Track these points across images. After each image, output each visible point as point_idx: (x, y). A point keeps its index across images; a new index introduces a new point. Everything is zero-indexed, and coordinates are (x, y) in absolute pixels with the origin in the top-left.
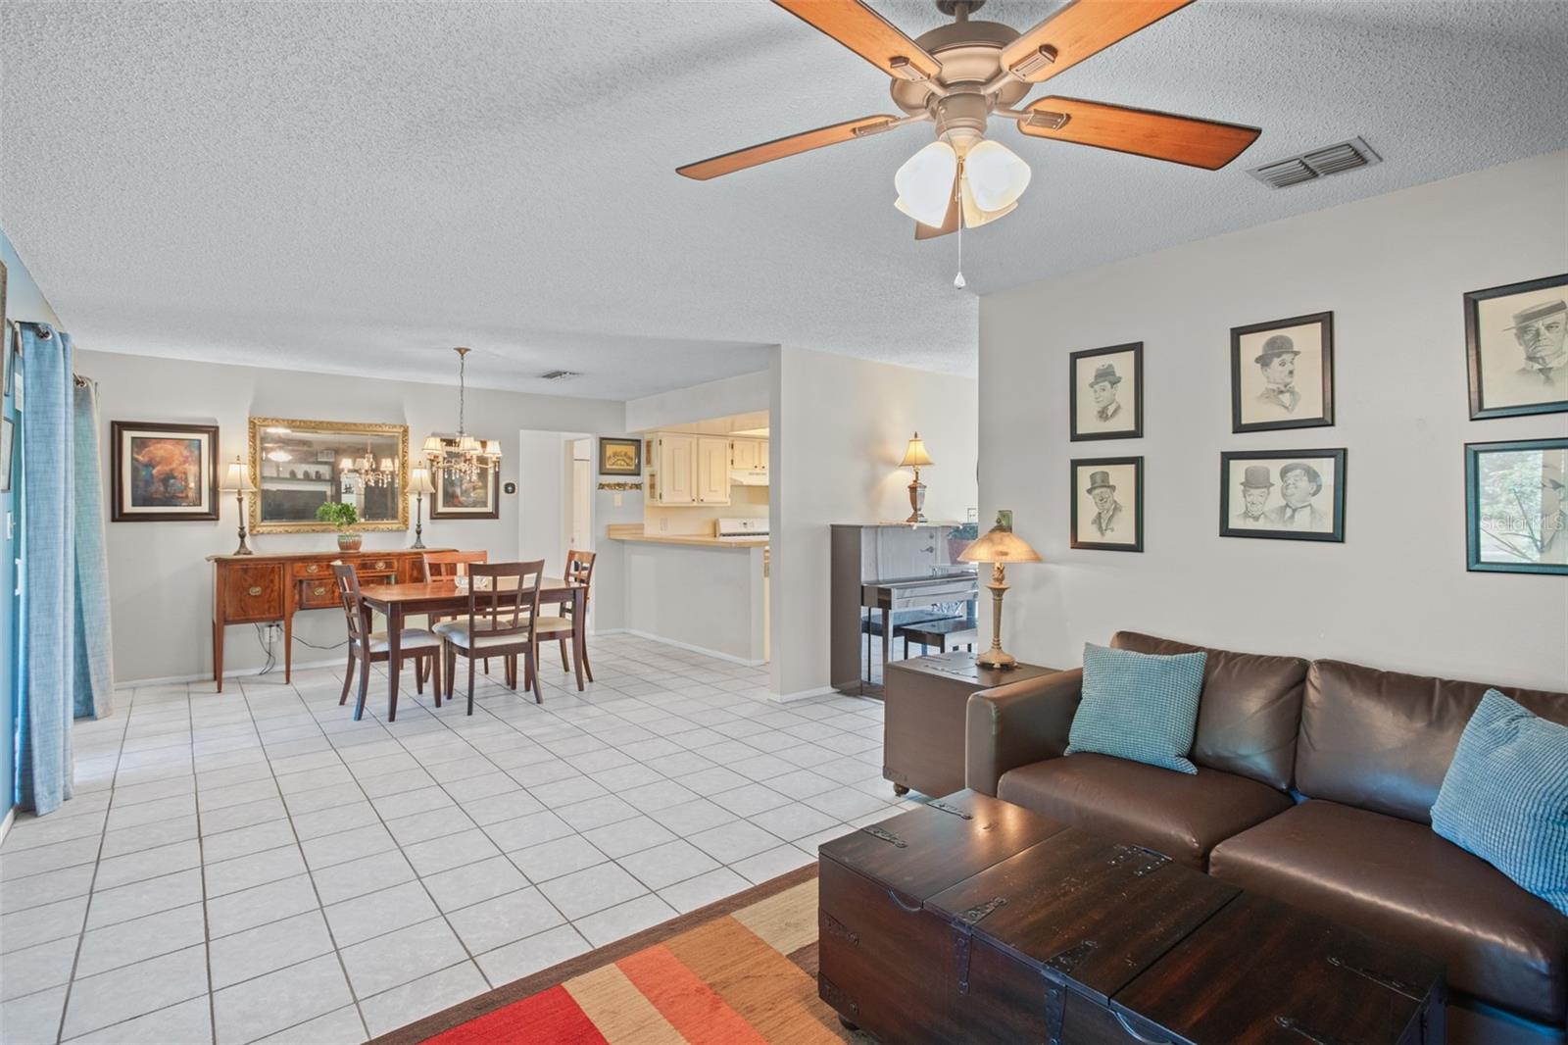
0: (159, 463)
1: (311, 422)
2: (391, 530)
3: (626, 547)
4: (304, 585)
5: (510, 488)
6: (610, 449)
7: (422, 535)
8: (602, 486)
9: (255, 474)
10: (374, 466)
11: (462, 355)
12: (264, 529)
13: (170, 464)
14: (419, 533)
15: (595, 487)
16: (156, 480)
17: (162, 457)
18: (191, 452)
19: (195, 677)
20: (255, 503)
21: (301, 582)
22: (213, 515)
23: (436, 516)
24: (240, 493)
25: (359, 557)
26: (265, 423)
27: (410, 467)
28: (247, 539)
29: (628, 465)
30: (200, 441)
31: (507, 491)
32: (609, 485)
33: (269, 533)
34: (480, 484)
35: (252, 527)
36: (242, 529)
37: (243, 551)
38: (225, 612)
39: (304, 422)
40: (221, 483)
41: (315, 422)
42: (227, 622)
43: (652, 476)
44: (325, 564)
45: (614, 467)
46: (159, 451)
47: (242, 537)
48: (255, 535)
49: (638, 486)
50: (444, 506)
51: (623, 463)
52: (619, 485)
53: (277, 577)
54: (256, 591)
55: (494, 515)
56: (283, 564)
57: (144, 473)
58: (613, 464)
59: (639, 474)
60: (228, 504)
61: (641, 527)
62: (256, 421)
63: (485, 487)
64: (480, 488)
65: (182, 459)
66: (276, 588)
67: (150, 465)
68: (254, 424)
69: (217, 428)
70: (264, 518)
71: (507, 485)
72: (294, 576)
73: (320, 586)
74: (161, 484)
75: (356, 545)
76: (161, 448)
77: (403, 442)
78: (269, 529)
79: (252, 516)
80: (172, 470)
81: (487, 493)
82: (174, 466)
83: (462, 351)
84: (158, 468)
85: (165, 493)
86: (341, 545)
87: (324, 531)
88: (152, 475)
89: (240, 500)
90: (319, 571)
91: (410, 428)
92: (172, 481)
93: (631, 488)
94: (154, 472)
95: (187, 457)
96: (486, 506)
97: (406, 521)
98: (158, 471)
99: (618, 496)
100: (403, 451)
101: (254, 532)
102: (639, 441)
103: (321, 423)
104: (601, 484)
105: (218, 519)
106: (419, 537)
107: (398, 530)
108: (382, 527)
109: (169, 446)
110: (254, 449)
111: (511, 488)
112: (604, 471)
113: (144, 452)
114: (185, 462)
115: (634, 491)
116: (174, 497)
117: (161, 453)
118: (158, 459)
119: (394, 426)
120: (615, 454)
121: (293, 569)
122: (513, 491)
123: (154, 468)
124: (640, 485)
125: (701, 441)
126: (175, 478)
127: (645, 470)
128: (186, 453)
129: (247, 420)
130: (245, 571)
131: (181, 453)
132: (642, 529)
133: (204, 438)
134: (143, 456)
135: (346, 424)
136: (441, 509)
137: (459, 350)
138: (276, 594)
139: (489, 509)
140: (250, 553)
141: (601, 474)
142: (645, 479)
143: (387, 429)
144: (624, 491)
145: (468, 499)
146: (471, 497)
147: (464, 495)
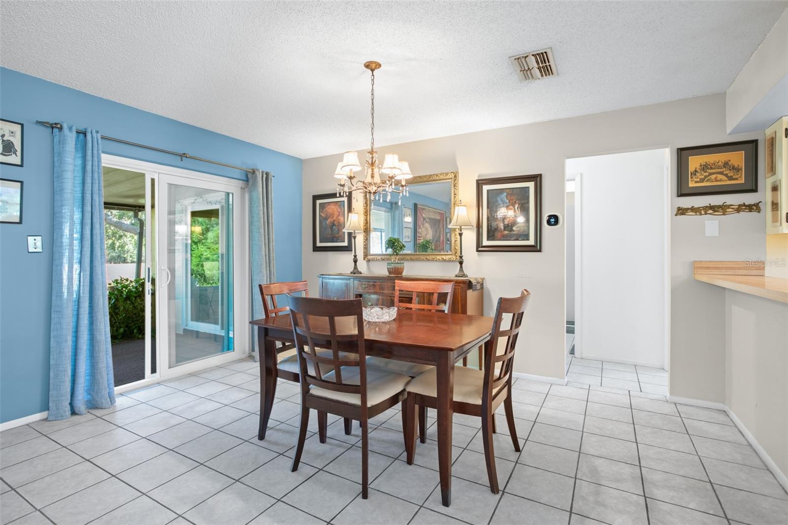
0: (329, 217)
2: (444, 261)
5: (553, 220)
6: (694, 162)
8: (681, 211)
9: (367, 220)
11: (372, 70)
12: (372, 257)
13: (333, 217)
14: (461, 263)
15: (672, 212)
16: (328, 227)
18: (341, 208)
20: (366, 240)
22: (349, 248)
23: (483, 249)
24: (354, 233)
29: (731, 178)
30: (344, 202)
31: (549, 223)
32: (693, 209)
33: (373, 260)
35: (366, 256)
43: (775, 189)
45: (708, 184)
46: (330, 210)
47: (355, 261)
49: (754, 208)
50: (488, 239)
51: (720, 177)
52: (714, 208)
55: (536, 248)
57: (324, 224)
58: (702, 181)
59: (755, 190)
61: (759, 267)
63: (527, 220)
64: (522, 222)
67: (326, 219)
69: (351, 193)
71: (550, 217)
74: (330, 230)
77: (454, 186)
79: (365, 248)
80: (334, 220)
81: (529, 227)
82: (335, 218)
84: (329, 220)
85: (331, 234)
88: (327, 225)
89: (354, 237)
91: (461, 173)
92: (334, 227)
93: (739, 210)
94: (328, 222)
95: (339, 213)
96: (528, 238)
99: (711, 223)
100: (454, 194)
101: (366, 259)
102: (755, 142)
104: (679, 209)
105: (352, 250)
106: (461, 267)
107: (450, 261)
108: (438, 257)
109: (332, 208)
112: (684, 192)
114: (338, 215)
115: (754, 214)
116: (334, 237)
118: (329, 215)
119: (447, 174)
120: (705, 167)
122: (556, 223)
124: (758, 205)
126: (335, 225)
127: (765, 182)
128: (339, 209)
131: (337, 209)
132: (763, 268)
133: (346, 199)
134: (323, 213)
136: (486, 243)
137: (368, 66)
139: (531, 242)
140: (360, 273)
141: (681, 194)
142: (764, 195)
143: (442, 177)
144: (724, 214)
145: (511, 233)
146: (514, 231)
147: (507, 229)
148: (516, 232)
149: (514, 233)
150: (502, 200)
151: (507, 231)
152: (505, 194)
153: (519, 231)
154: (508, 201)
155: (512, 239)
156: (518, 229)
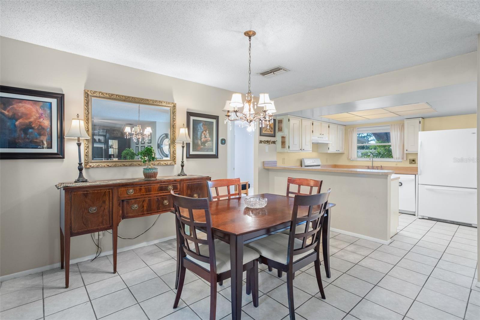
0: (21, 117)
1: (123, 96)
2: (167, 165)
3: (270, 172)
4: (125, 203)
7: (184, 168)
8: (261, 142)
9: (88, 128)
10: (141, 131)
11: (250, 37)
12: (94, 164)
13: (30, 118)
14: (182, 166)
15: (258, 142)
16: (18, 130)
17: (23, 113)
18: (45, 111)
19: (47, 268)
20: (88, 147)
21: (123, 201)
22: (60, 155)
23: (189, 156)
24: (79, 140)
25: (158, 183)
26: (95, 95)
27: (177, 127)
28: (84, 171)
29: (271, 132)
30: (51, 103)
31: (222, 143)
32: (264, 141)
33: (97, 167)
34: (210, 139)
35: (87, 163)
36: (80, 164)
37: (81, 179)
38: (71, 228)
39: (119, 96)
40: (66, 132)
41: (125, 97)
42: (73, 235)
43: (283, 137)
44: (138, 188)
46: (22, 108)
47: (80, 170)
48: (89, 168)
49: (274, 142)
50: (193, 151)
52: (268, 142)
53: (107, 198)
54: (93, 209)
55: (216, 156)
56: (112, 189)
57: (8, 124)
59: (275, 136)
60: (71, 148)
62: (89, 93)
63: (212, 140)
64: (210, 141)
65: (38, 115)
66: (107, 207)
67: (14, 118)
68: (88, 95)
69: (63, 95)
70: (94, 157)
71: (222, 140)
72: (118, 197)
73: (135, 203)
74: (22, 132)
75: (155, 175)
76: (22, 106)
77: (174, 113)
78: (97, 164)
79: (86, 155)
80: (31, 122)
81: (213, 144)
82: (32, 120)
83: (249, 34)
84: (20, 121)
85: (25, 138)
86: (145, 175)
87: (130, 165)
88: (15, 125)
89: (79, 145)
90: (135, 193)
91: (177, 104)
92: (30, 130)
93: (272, 143)
94: (17, 123)
95: (42, 114)
96: (213, 151)
97: (175, 159)
98: (20, 123)
99: (266, 147)
100: (173, 119)
101: (88, 166)
102: (275, 120)
103: (129, 97)
105: (63, 158)
106: (182, 169)
107: (170, 165)
109: (28, 106)
110: (88, 111)
111: (224, 142)
113: (9, 109)
114: (40, 117)
115: (273, 144)
116: (31, 142)
117: (22, 110)
118: (20, 114)
119: (167, 103)
121: (118, 192)
122: (225, 143)
123: (16, 120)
124: (275, 142)
125: (303, 121)
126: (32, 128)
127: (279, 134)
128: (41, 111)
129: (83, 92)
130: (86, 195)
131: (37, 111)
132: (276, 163)
133: (54, 101)
134: (8, 111)
135: (143, 99)
136: (192, 153)
138: (107, 211)
139: (214, 153)
140: (86, 181)
141: (261, 135)
142: (278, 138)
143: (164, 104)
144: (269, 144)
145: (204, 147)
146: (206, 146)
147: (202, 144)
148: (207, 147)
149: (206, 147)
150: (200, 127)
151: (203, 146)
152: (202, 124)
153: (208, 146)
154: (203, 128)
155: (205, 151)
156: (208, 145)
